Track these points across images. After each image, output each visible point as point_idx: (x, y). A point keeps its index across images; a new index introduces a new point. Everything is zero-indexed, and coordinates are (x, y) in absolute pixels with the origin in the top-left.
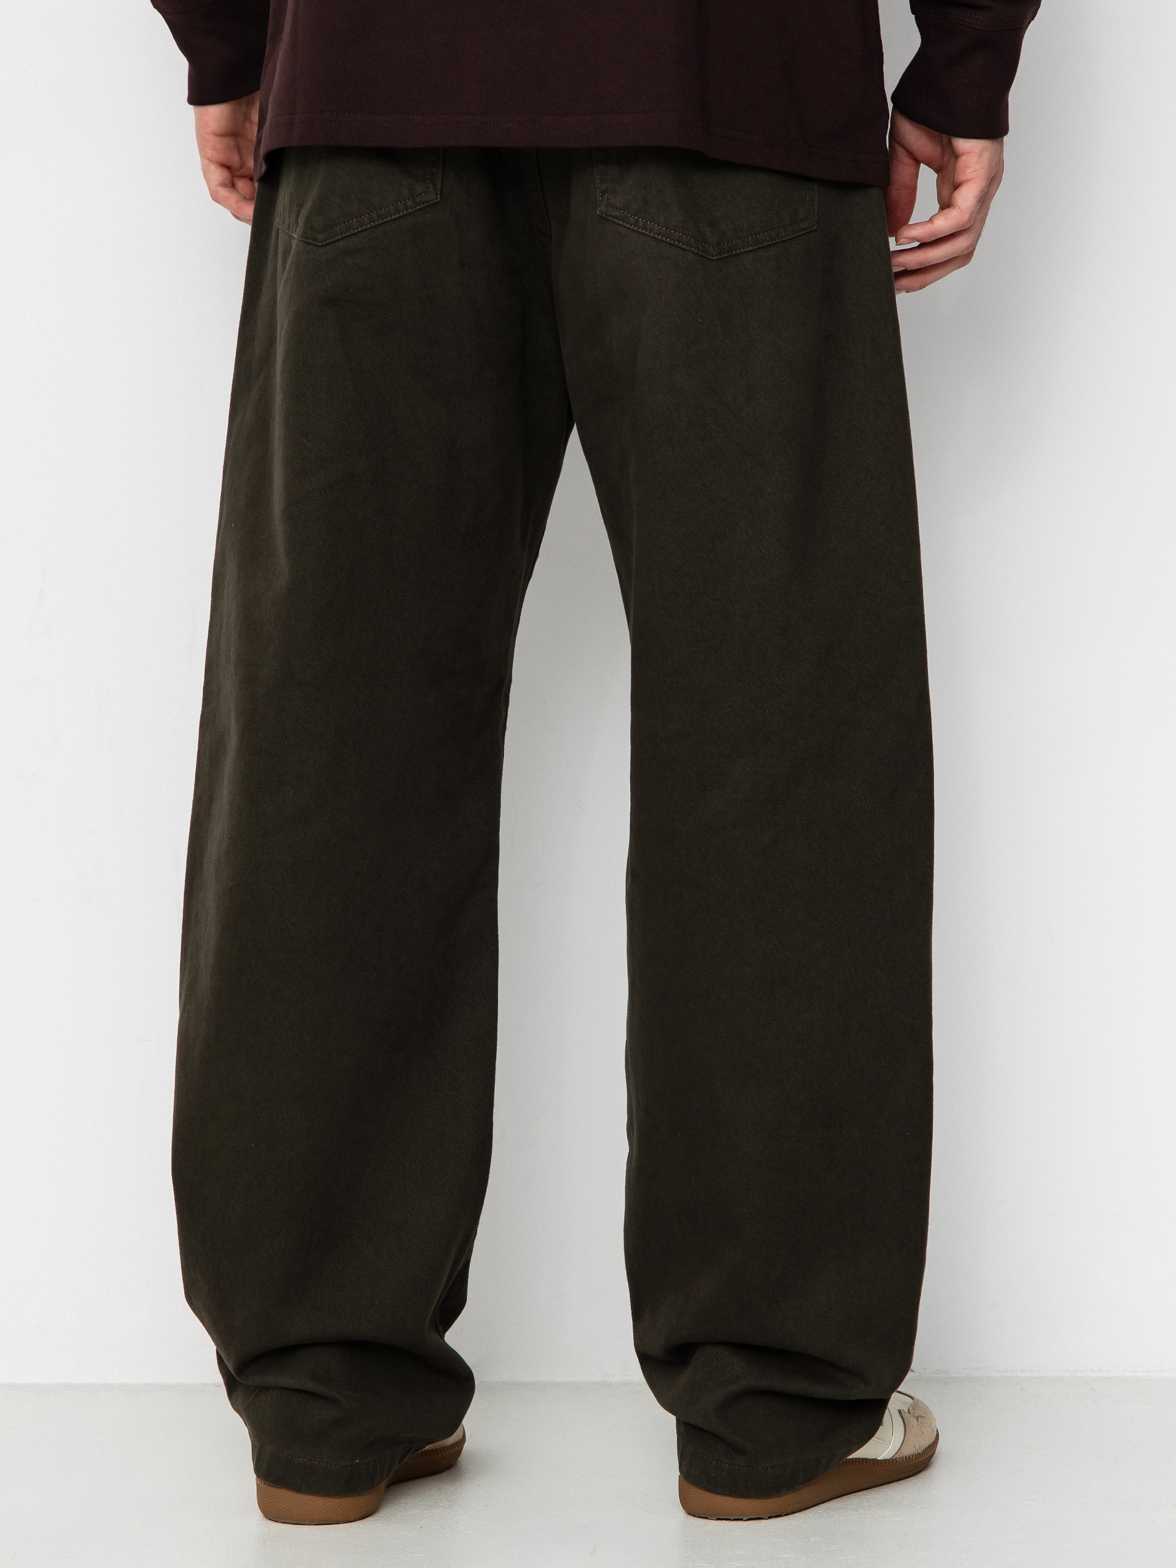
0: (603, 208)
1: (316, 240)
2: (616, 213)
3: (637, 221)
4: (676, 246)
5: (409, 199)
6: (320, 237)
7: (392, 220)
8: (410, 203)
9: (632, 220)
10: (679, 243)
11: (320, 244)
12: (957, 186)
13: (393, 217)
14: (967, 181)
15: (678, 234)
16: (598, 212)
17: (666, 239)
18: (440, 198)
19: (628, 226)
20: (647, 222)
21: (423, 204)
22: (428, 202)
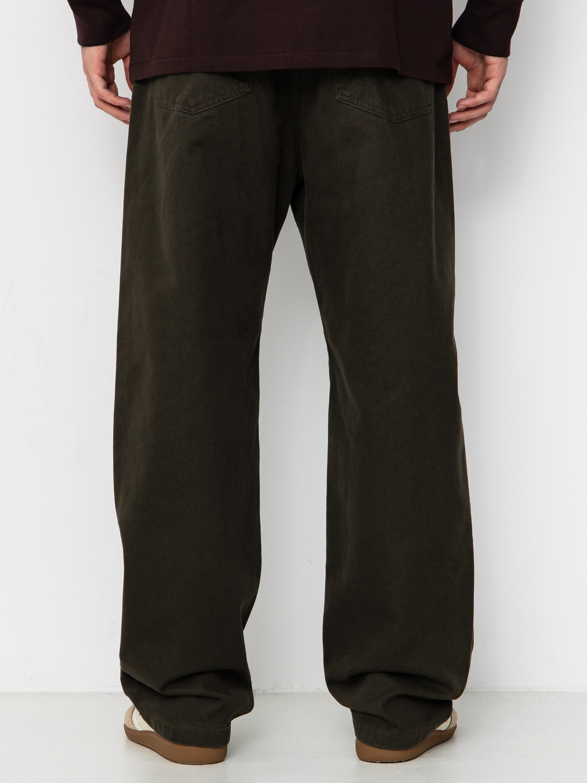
0: (339, 96)
1: (190, 111)
2: (345, 99)
3: (358, 103)
4: (378, 115)
5: (237, 91)
6: (193, 110)
7: (229, 101)
8: (238, 92)
9: (356, 102)
10: (379, 114)
11: (193, 113)
12: (487, 80)
13: (230, 100)
14: (493, 77)
15: (379, 109)
16: (336, 99)
17: (373, 112)
18: (251, 90)
19: (353, 105)
20: (363, 103)
21: (244, 93)
22: (245, 92)
